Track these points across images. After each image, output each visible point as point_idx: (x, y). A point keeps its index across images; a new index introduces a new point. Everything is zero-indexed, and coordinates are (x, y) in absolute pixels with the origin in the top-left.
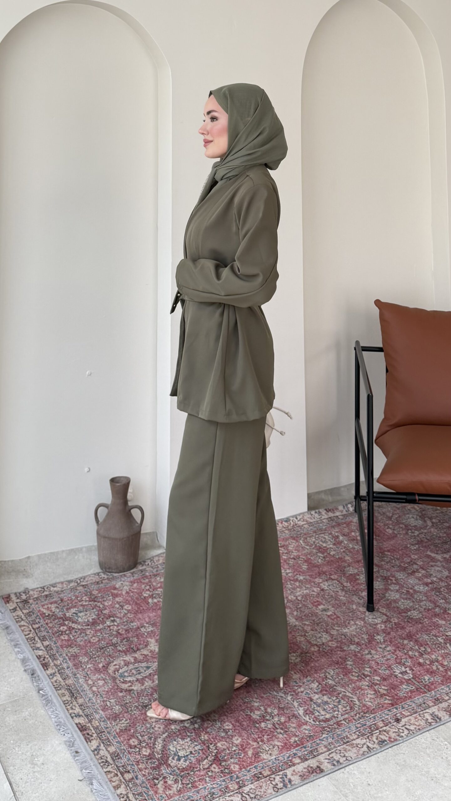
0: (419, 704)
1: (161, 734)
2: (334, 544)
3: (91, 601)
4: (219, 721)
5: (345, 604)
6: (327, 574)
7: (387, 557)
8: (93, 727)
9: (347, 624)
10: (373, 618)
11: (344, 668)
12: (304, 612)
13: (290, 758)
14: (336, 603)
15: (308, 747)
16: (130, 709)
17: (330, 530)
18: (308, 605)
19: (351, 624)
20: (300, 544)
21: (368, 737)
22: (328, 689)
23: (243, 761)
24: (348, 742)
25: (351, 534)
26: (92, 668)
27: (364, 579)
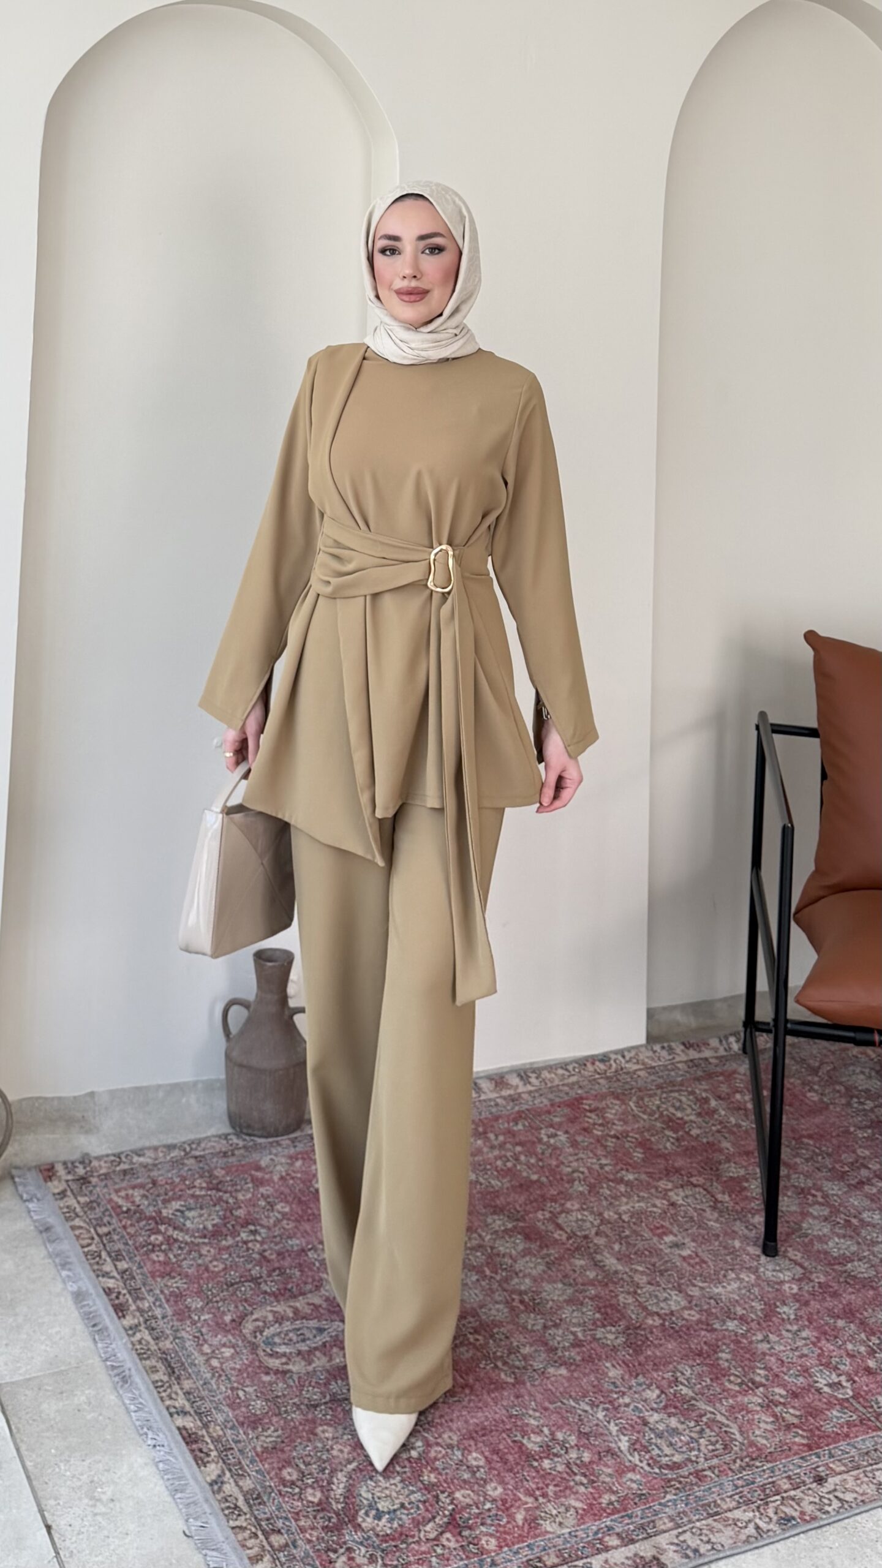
0: (865, 1451)
1: (344, 1463)
2: (699, 1115)
3: (211, 1189)
4: (459, 1449)
5: (718, 1236)
6: (683, 1172)
7: (807, 1150)
8: (211, 1437)
9: (721, 1277)
10: (774, 1271)
11: (712, 1365)
12: (635, 1245)
13: (600, 1535)
14: (700, 1234)
15: (637, 1516)
16: (283, 1409)
17: (691, 1086)
18: (642, 1233)
19: (729, 1278)
20: (629, 1109)
21: (758, 1508)
22: (679, 1405)
23: (505, 1533)
24: (717, 1514)
25: (734, 1097)
26: (210, 1322)
27: (759, 1190)
